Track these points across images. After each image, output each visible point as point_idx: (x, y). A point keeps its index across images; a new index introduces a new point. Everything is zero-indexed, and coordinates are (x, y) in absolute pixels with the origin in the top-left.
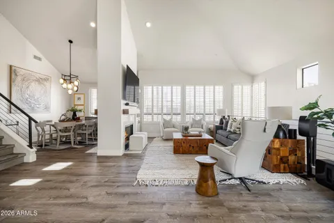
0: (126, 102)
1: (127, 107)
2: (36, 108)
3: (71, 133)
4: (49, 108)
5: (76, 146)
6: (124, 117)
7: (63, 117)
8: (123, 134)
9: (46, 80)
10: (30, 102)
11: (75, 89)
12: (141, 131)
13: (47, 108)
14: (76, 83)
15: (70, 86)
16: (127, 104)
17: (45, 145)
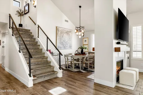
0: (117, 41)
1: (118, 46)
2: (66, 47)
3: (80, 63)
4: (71, 46)
5: (82, 71)
6: (115, 54)
7: (77, 52)
8: (115, 68)
9: (70, 32)
10: (64, 44)
11: (83, 35)
12: (130, 67)
13: (70, 47)
14: (83, 31)
15: (80, 33)
16: (118, 43)
17: (69, 67)
